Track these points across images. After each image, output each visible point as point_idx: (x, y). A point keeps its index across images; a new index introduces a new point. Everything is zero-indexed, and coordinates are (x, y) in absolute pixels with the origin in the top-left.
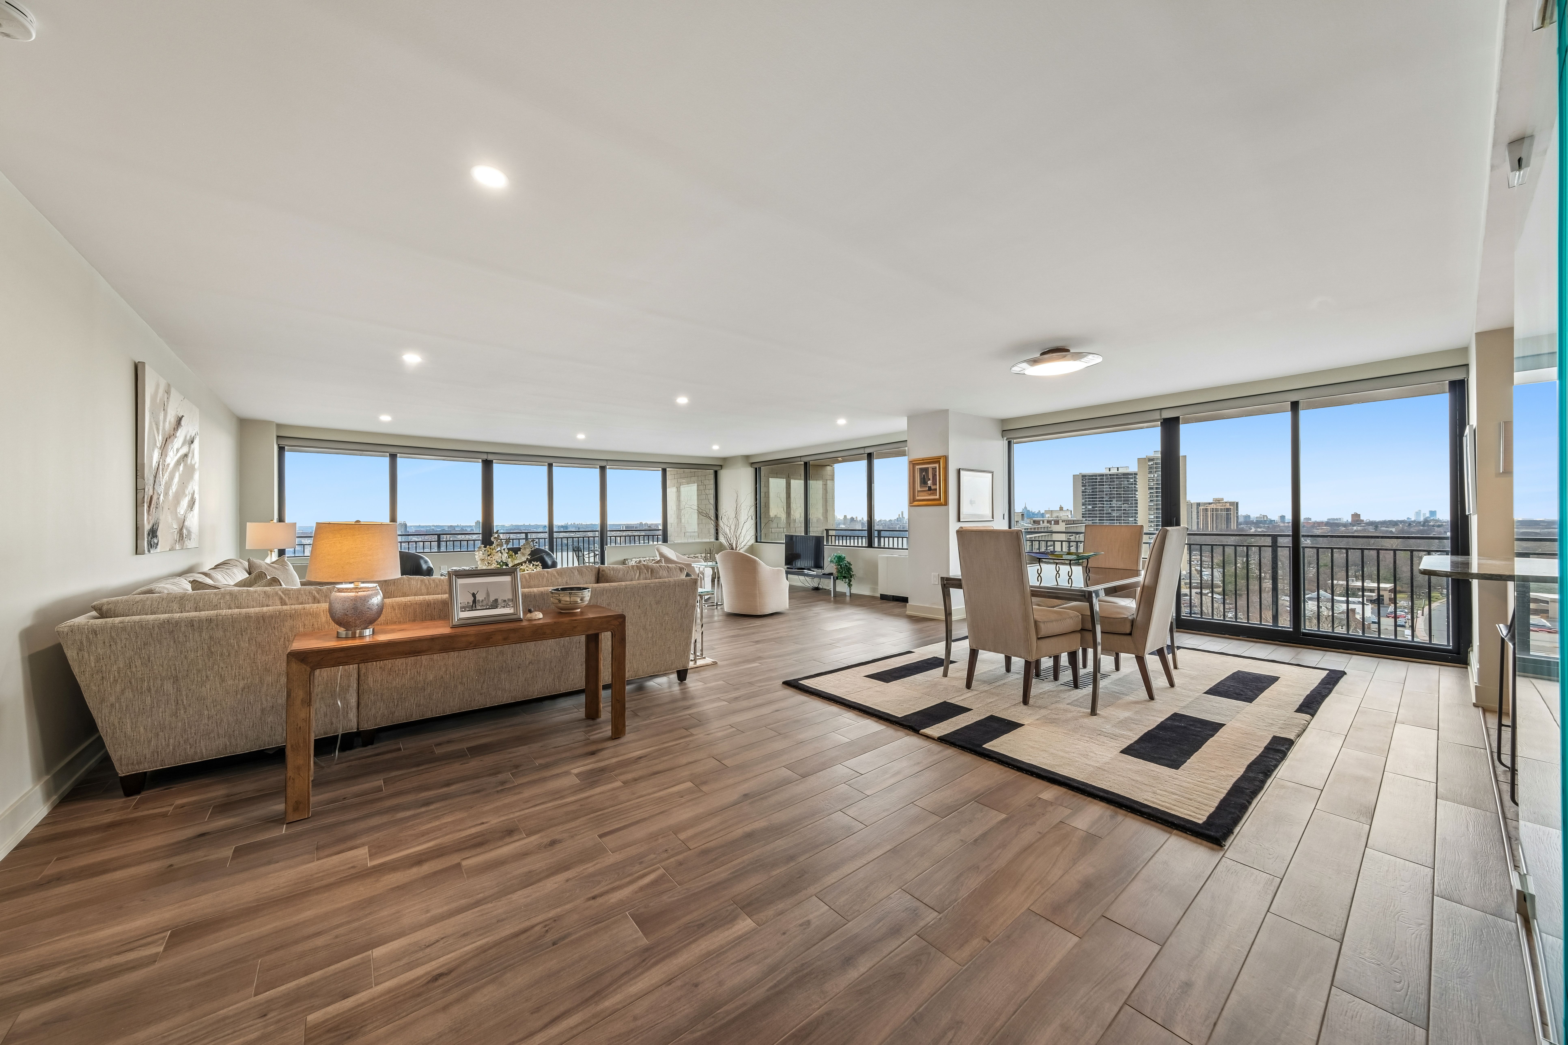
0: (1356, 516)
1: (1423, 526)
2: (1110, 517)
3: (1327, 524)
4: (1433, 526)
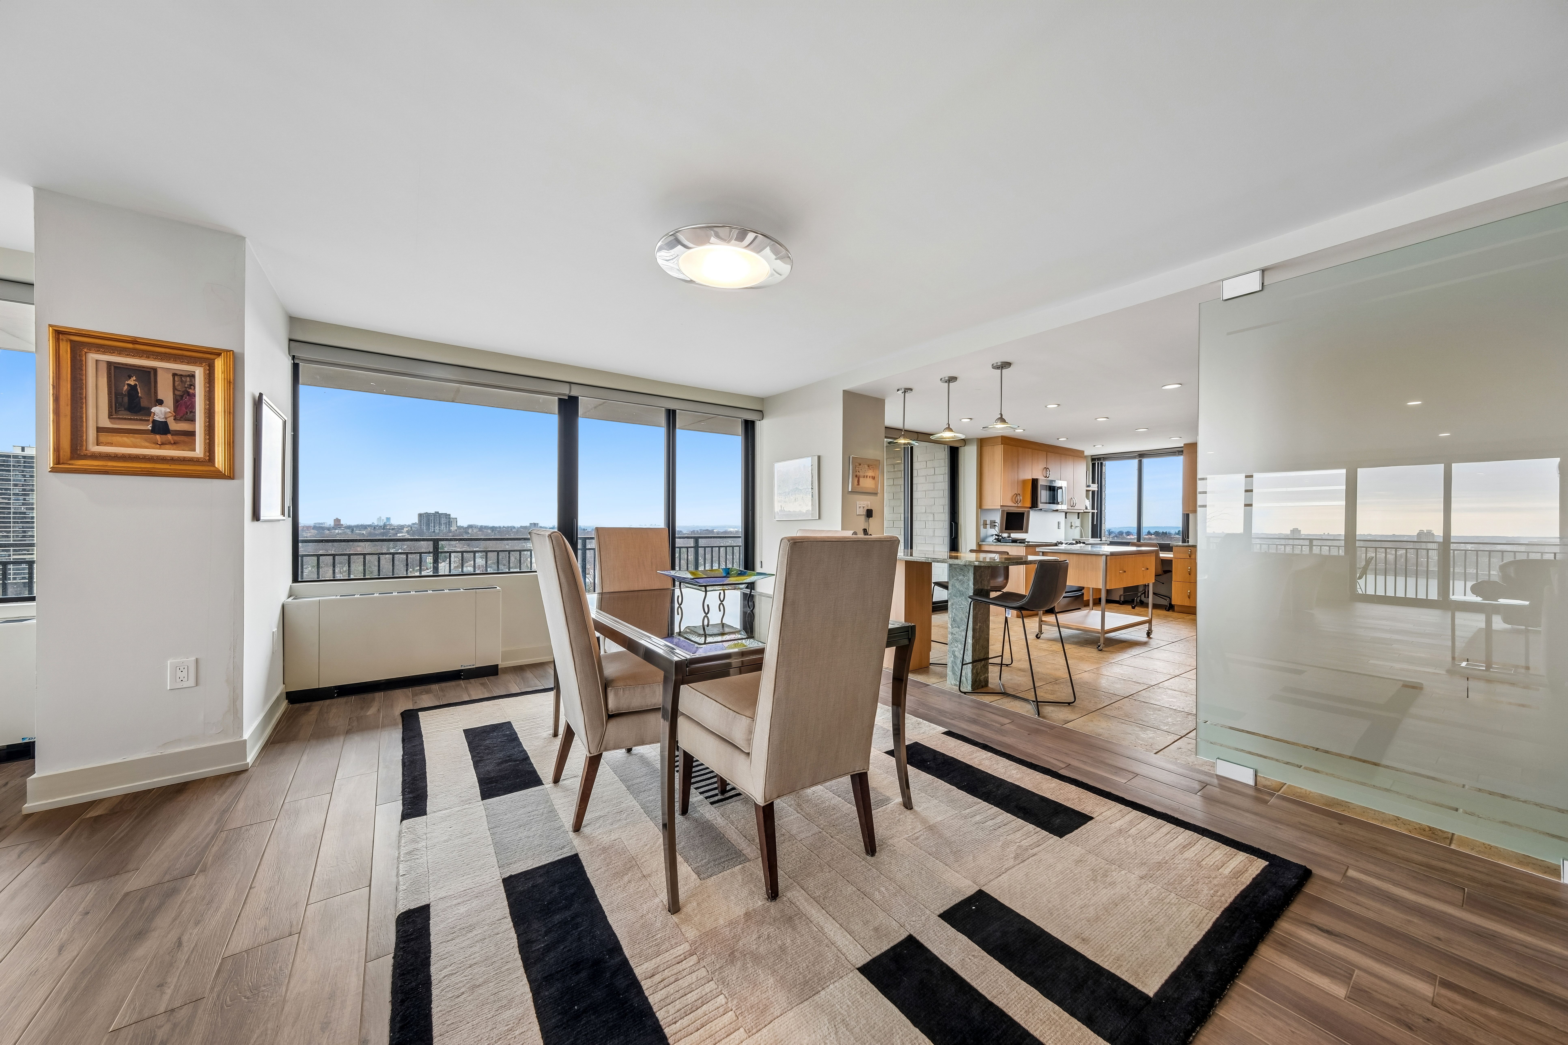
0: (337, 521)
1: (384, 529)
2: (25, 518)
3: (315, 528)
4: (389, 529)
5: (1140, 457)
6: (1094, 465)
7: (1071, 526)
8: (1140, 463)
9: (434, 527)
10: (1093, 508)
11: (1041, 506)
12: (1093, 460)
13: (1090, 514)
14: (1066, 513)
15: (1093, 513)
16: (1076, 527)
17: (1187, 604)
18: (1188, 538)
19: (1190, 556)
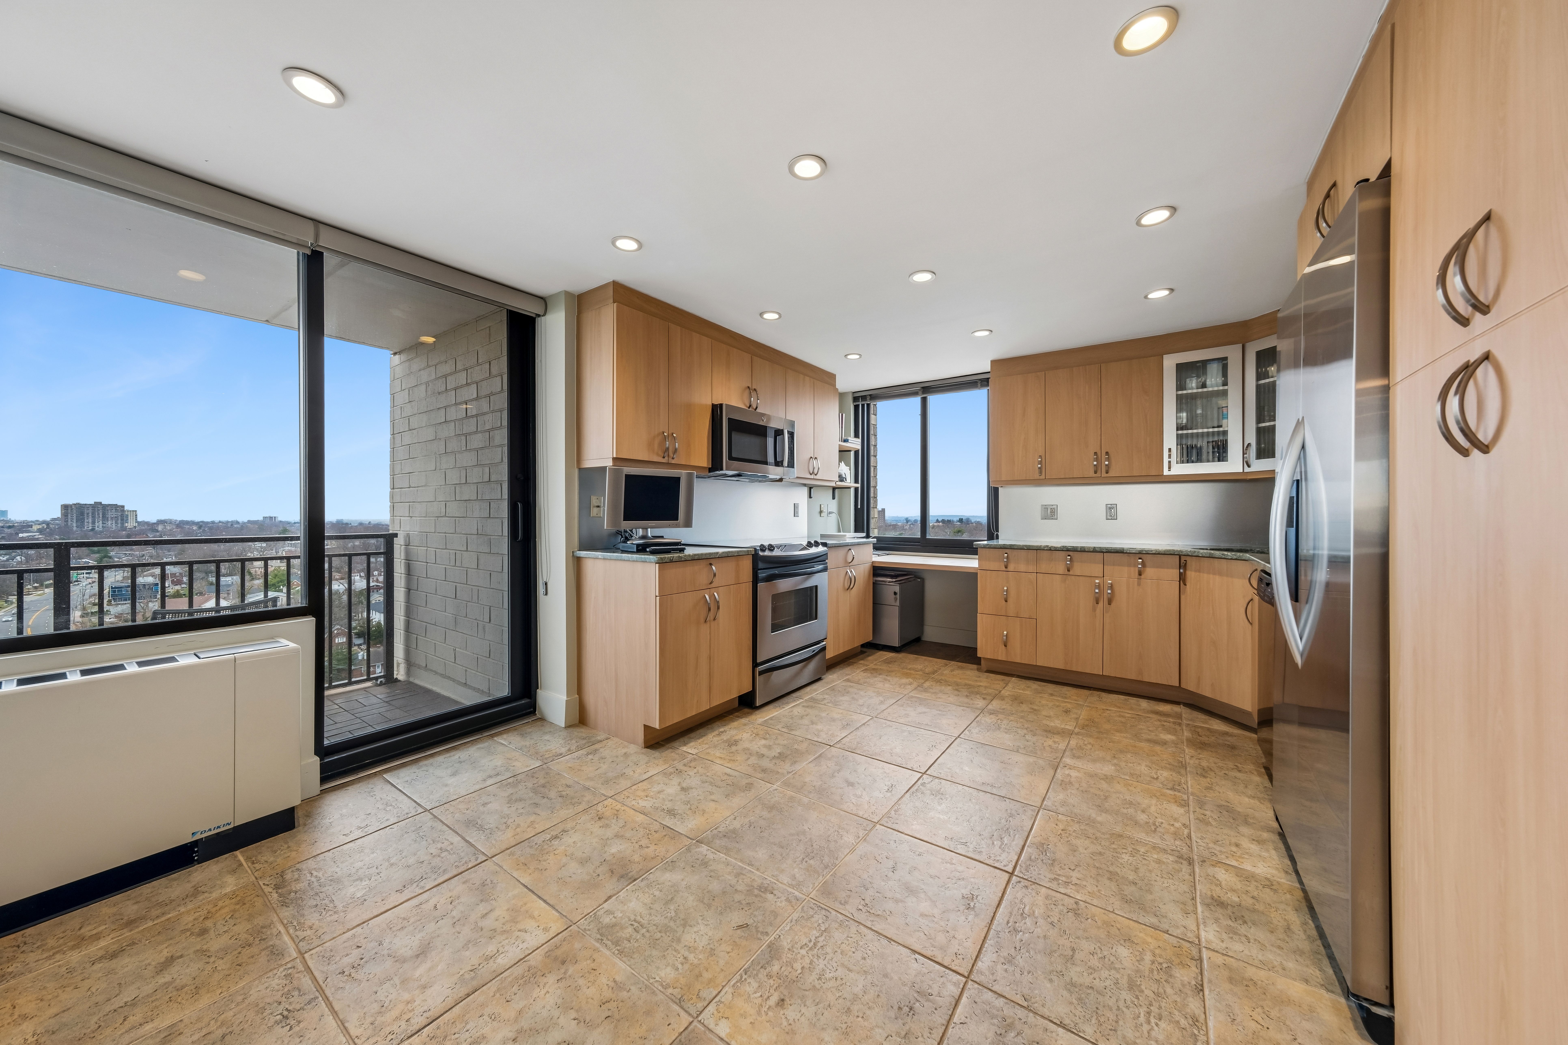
5: (924, 393)
6: (856, 408)
7: (821, 512)
8: (924, 401)
9: (94, 523)
10: (856, 481)
12: (855, 399)
13: (852, 491)
14: (810, 488)
15: (856, 489)
16: (830, 513)
17: (1001, 656)
18: (997, 531)
19: (1006, 567)
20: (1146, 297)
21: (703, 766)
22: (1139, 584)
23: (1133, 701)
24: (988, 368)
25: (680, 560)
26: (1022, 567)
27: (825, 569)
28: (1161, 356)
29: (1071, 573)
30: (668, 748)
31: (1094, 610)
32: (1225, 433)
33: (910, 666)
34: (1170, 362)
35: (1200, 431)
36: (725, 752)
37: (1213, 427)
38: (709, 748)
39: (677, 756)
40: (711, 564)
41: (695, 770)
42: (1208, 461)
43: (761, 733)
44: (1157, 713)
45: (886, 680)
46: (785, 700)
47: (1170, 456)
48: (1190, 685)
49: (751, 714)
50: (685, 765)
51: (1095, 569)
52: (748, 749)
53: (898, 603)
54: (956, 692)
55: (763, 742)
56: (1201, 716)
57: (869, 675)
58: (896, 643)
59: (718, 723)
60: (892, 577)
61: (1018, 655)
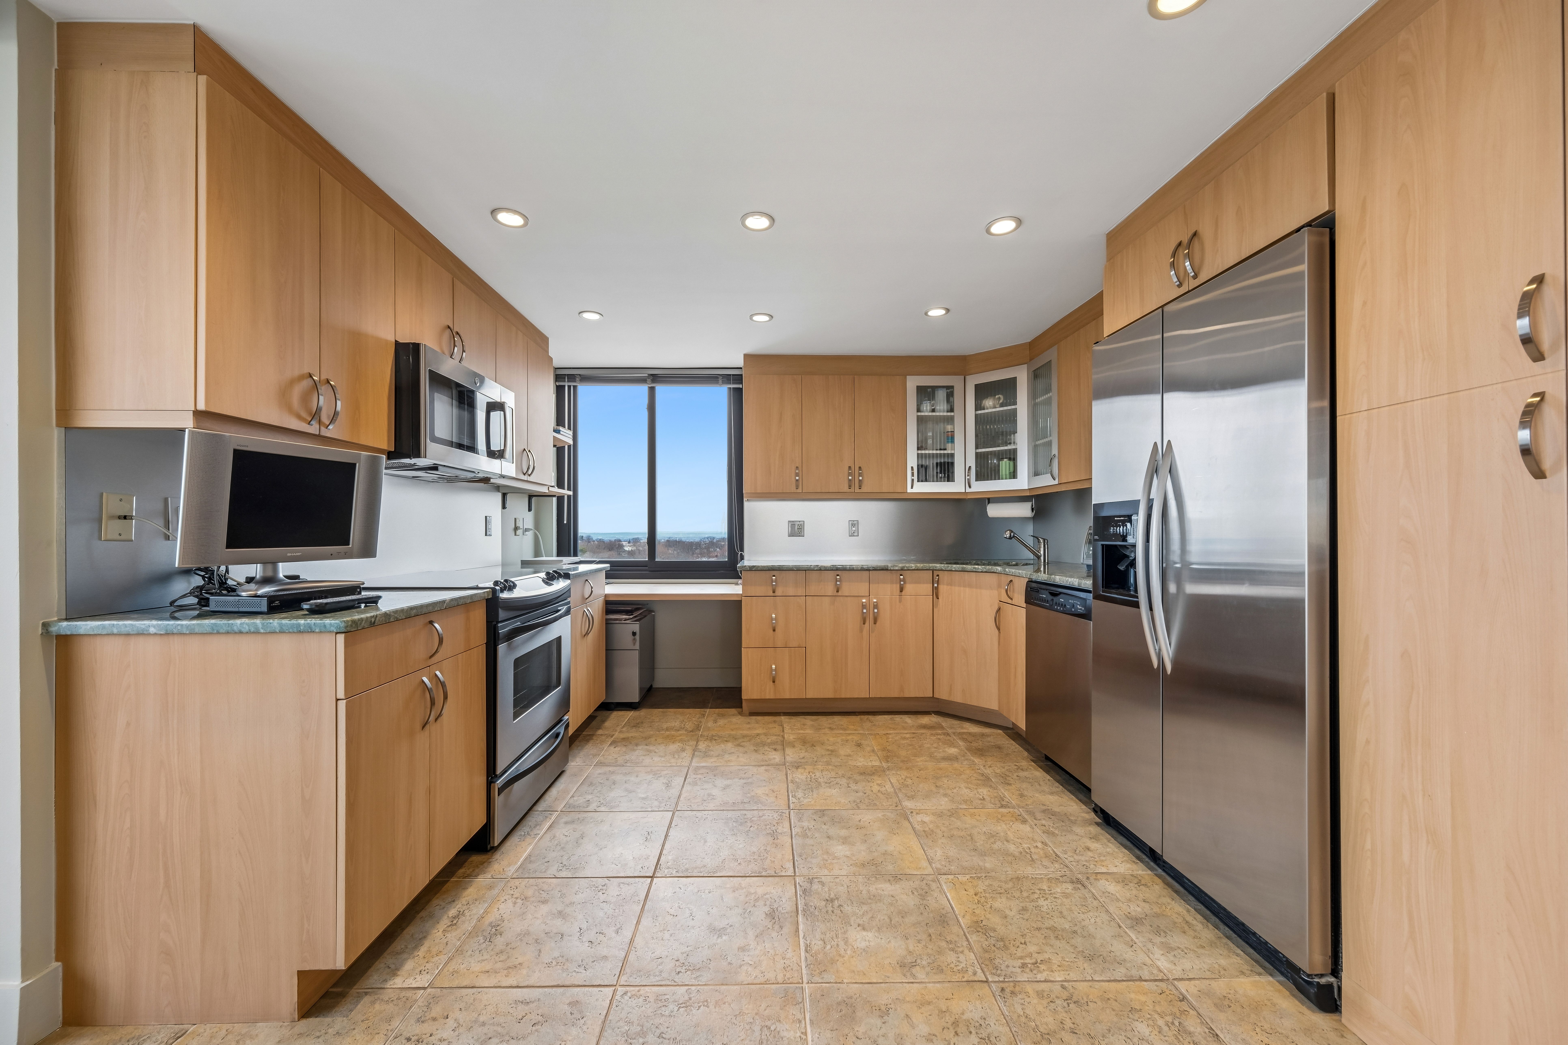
5: (651, 381)
6: (560, 389)
7: (516, 529)
8: (652, 390)
10: (559, 486)
11: (434, 453)
12: (560, 377)
14: (504, 495)
15: (559, 498)
16: (527, 530)
17: (769, 694)
18: (742, 549)
19: (774, 592)
20: (926, 314)
21: (462, 1005)
22: (900, 601)
23: (898, 718)
24: (740, 362)
25: (372, 623)
26: (791, 591)
27: (568, 612)
28: (905, 376)
29: (840, 593)
30: (360, 997)
31: (861, 630)
32: (952, 455)
33: (665, 726)
34: (913, 383)
35: (931, 452)
36: (486, 956)
37: (941, 449)
38: (450, 959)
39: (390, 1008)
40: (431, 622)
41: (451, 1023)
42: (933, 481)
43: (530, 893)
44: (924, 727)
45: (650, 751)
46: (531, 820)
47: (913, 475)
48: (943, 694)
49: (488, 862)
50: (420, 1020)
51: (860, 588)
52: (528, 933)
53: (637, 646)
54: (741, 749)
55: (544, 909)
56: (956, 722)
57: (624, 749)
58: (635, 698)
59: (435, 902)
60: (627, 612)
61: (788, 691)
